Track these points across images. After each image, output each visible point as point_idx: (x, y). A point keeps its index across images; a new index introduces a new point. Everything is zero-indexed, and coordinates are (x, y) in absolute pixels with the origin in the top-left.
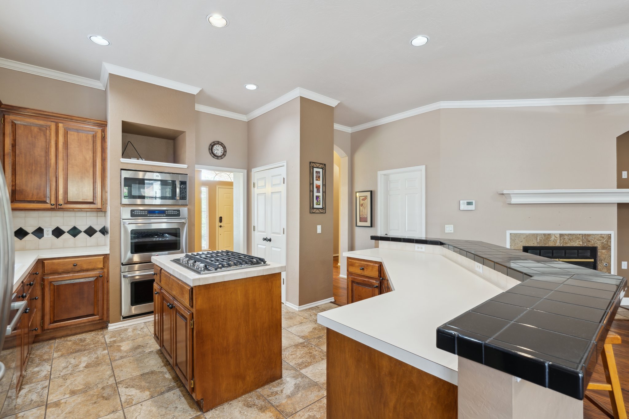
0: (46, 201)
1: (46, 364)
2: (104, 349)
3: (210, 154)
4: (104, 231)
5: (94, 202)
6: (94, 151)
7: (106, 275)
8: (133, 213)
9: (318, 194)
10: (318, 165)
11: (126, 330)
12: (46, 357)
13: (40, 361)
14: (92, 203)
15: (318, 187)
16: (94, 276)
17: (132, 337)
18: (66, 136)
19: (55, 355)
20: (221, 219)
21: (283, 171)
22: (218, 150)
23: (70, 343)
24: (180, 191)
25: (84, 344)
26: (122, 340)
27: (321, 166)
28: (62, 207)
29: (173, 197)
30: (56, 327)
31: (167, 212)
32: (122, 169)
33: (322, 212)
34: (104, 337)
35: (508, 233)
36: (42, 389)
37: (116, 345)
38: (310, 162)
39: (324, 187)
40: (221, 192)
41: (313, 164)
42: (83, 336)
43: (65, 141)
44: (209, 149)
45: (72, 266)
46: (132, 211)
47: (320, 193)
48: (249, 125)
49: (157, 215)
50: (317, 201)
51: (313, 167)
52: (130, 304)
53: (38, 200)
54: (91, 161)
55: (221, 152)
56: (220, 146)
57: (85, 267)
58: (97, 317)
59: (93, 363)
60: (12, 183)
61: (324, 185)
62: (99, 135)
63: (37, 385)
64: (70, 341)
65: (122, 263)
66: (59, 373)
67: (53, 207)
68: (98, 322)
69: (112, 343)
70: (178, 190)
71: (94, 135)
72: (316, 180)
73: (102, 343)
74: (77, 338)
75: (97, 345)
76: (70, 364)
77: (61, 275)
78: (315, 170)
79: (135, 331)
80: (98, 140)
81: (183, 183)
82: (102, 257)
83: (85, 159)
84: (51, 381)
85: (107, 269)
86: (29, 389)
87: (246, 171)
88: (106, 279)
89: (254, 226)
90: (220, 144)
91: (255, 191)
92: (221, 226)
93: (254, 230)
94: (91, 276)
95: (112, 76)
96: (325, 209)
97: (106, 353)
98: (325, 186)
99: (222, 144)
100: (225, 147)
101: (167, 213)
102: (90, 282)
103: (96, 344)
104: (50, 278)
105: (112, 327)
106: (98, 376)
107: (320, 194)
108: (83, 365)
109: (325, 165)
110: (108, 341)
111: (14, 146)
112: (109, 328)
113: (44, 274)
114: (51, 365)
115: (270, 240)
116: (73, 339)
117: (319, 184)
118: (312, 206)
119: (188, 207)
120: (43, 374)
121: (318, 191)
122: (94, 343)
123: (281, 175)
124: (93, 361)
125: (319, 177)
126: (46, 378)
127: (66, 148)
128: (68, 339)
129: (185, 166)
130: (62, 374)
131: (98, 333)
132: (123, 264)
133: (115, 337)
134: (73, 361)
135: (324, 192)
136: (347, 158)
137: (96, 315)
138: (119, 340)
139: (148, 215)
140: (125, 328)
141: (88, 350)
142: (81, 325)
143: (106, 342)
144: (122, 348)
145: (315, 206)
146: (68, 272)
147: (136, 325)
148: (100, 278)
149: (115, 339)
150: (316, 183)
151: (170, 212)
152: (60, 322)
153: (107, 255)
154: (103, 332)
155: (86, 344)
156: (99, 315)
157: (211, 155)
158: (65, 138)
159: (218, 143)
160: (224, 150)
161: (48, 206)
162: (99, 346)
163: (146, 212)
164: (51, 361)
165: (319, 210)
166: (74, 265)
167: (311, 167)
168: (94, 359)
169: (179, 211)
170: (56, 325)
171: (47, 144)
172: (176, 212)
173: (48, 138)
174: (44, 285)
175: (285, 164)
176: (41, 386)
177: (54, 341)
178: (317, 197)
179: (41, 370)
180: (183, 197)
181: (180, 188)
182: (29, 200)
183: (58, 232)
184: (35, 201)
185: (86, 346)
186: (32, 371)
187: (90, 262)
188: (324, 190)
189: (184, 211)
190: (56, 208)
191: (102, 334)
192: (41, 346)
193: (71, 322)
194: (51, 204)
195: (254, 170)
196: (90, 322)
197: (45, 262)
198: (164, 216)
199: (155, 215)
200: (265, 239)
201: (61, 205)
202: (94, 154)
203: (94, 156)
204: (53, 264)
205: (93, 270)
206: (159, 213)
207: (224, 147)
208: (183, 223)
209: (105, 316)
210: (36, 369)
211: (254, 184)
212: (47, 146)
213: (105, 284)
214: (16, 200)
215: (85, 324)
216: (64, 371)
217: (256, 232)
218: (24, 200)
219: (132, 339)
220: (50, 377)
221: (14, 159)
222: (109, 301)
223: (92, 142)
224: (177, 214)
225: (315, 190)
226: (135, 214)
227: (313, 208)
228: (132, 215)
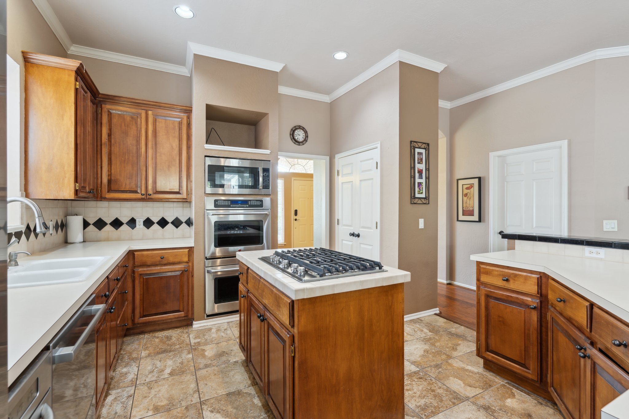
0: (137, 191)
1: (134, 364)
2: (189, 353)
3: (292, 139)
4: (189, 223)
5: (180, 192)
6: (180, 138)
7: (191, 270)
8: (217, 203)
9: (420, 181)
10: (420, 144)
11: (210, 329)
12: (134, 355)
13: (129, 360)
14: (178, 193)
16: (180, 270)
17: (215, 340)
18: (155, 124)
19: (144, 354)
20: (296, 213)
21: (376, 155)
22: (300, 135)
23: (157, 340)
24: (263, 179)
25: (170, 342)
26: (206, 344)
27: (423, 146)
28: (151, 197)
29: (255, 185)
30: (145, 321)
31: (249, 202)
32: (206, 156)
33: (425, 202)
34: (189, 336)
36: (127, 399)
37: (200, 348)
38: (411, 142)
39: (427, 172)
41: (415, 143)
42: (169, 333)
43: (154, 129)
44: (290, 134)
45: (159, 259)
46: (216, 201)
47: (422, 179)
48: (332, 106)
49: (240, 206)
50: (420, 189)
51: (415, 148)
52: (214, 301)
53: (131, 190)
54: (177, 149)
55: (303, 138)
56: (301, 131)
57: (172, 260)
58: (182, 314)
59: (178, 369)
60: (108, 172)
61: (428, 169)
62: (185, 122)
63: (123, 391)
64: (158, 338)
65: (206, 257)
66: (144, 379)
67: (143, 197)
68: (184, 318)
69: (197, 346)
70: (261, 179)
71: (180, 122)
72: (418, 163)
73: (187, 345)
74: (164, 334)
75: (181, 346)
76: (156, 367)
77: (149, 267)
78: (417, 150)
79: (219, 332)
80: (183, 126)
81: (266, 170)
82: (187, 250)
83: (172, 147)
84: (136, 388)
85: (191, 263)
86: (115, 397)
87: (328, 158)
88: (190, 274)
89: (338, 220)
90: (301, 129)
91: (339, 180)
92: (296, 220)
93: (338, 224)
94: (177, 269)
95: (197, 57)
96: (429, 199)
97: (190, 357)
98: (429, 171)
99: (303, 129)
101: (250, 204)
102: (176, 276)
103: (181, 344)
104: (140, 271)
105: (197, 325)
106: (182, 389)
107: (423, 181)
108: (168, 371)
109: (428, 144)
110: (193, 341)
111: (110, 135)
112: (194, 326)
113: (134, 266)
114: (138, 367)
115: (358, 236)
116: (161, 335)
117: (421, 169)
118: (413, 195)
119: (271, 196)
120: (131, 376)
121: (420, 177)
122: (180, 343)
123: (372, 159)
124: (178, 367)
125: (422, 160)
126: (132, 384)
127: (154, 136)
128: (156, 335)
129: (267, 152)
130: (148, 380)
131: (183, 331)
132: (207, 259)
133: (200, 338)
134: (158, 364)
135: (428, 178)
136: (445, 138)
137: (181, 312)
138: (203, 342)
139: (231, 206)
140: (209, 327)
141: (173, 351)
142: (167, 321)
143: (191, 343)
144: (206, 353)
145: (417, 195)
146: (156, 265)
147: (220, 325)
148: (186, 272)
149: (199, 340)
150: (418, 166)
151: (253, 203)
152: (149, 317)
153: (191, 247)
154: (188, 330)
155: (172, 343)
156: (184, 311)
157: (292, 141)
158: (154, 126)
159: (300, 127)
160: (306, 135)
161: (139, 196)
162: (183, 347)
163: (229, 202)
164: (139, 361)
165: (422, 200)
166: (161, 258)
167: (412, 147)
168: (179, 364)
169: (261, 201)
170: (145, 320)
171: (138, 133)
172: (259, 202)
173: (139, 126)
174: (134, 277)
175: (379, 146)
176: (127, 394)
177: (143, 335)
178: (420, 184)
179: (129, 372)
180: (266, 186)
181: (263, 176)
182: (122, 190)
183: (148, 223)
184: (128, 191)
185: (172, 346)
186: (121, 372)
187: (176, 255)
188: (427, 176)
189: (267, 201)
190: (146, 198)
191: (187, 332)
192: (131, 341)
193: (159, 318)
194: (142, 194)
195: (337, 156)
196: (176, 318)
197: (136, 253)
198: (247, 207)
199: (238, 206)
200: (353, 235)
201: (151, 195)
202: (180, 142)
203: (180, 143)
204: (143, 255)
205: (179, 263)
206: (241, 204)
207: (306, 132)
208: (266, 214)
209: (190, 312)
210: (125, 370)
211: (338, 172)
212: (138, 135)
213: (190, 279)
214: (111, 190)
215: (172, 320)
216: (150, 376)
217: (340, 226)
218: (118, 190)
219: (215, 342)
220: (136, 383)
221: (110, 149)
222: (194, 297)
223: (179, 129)
224: (260, 205)
225: (417, 175)
226: (219, 204)
227: (415, 198)
228: (216, 206)
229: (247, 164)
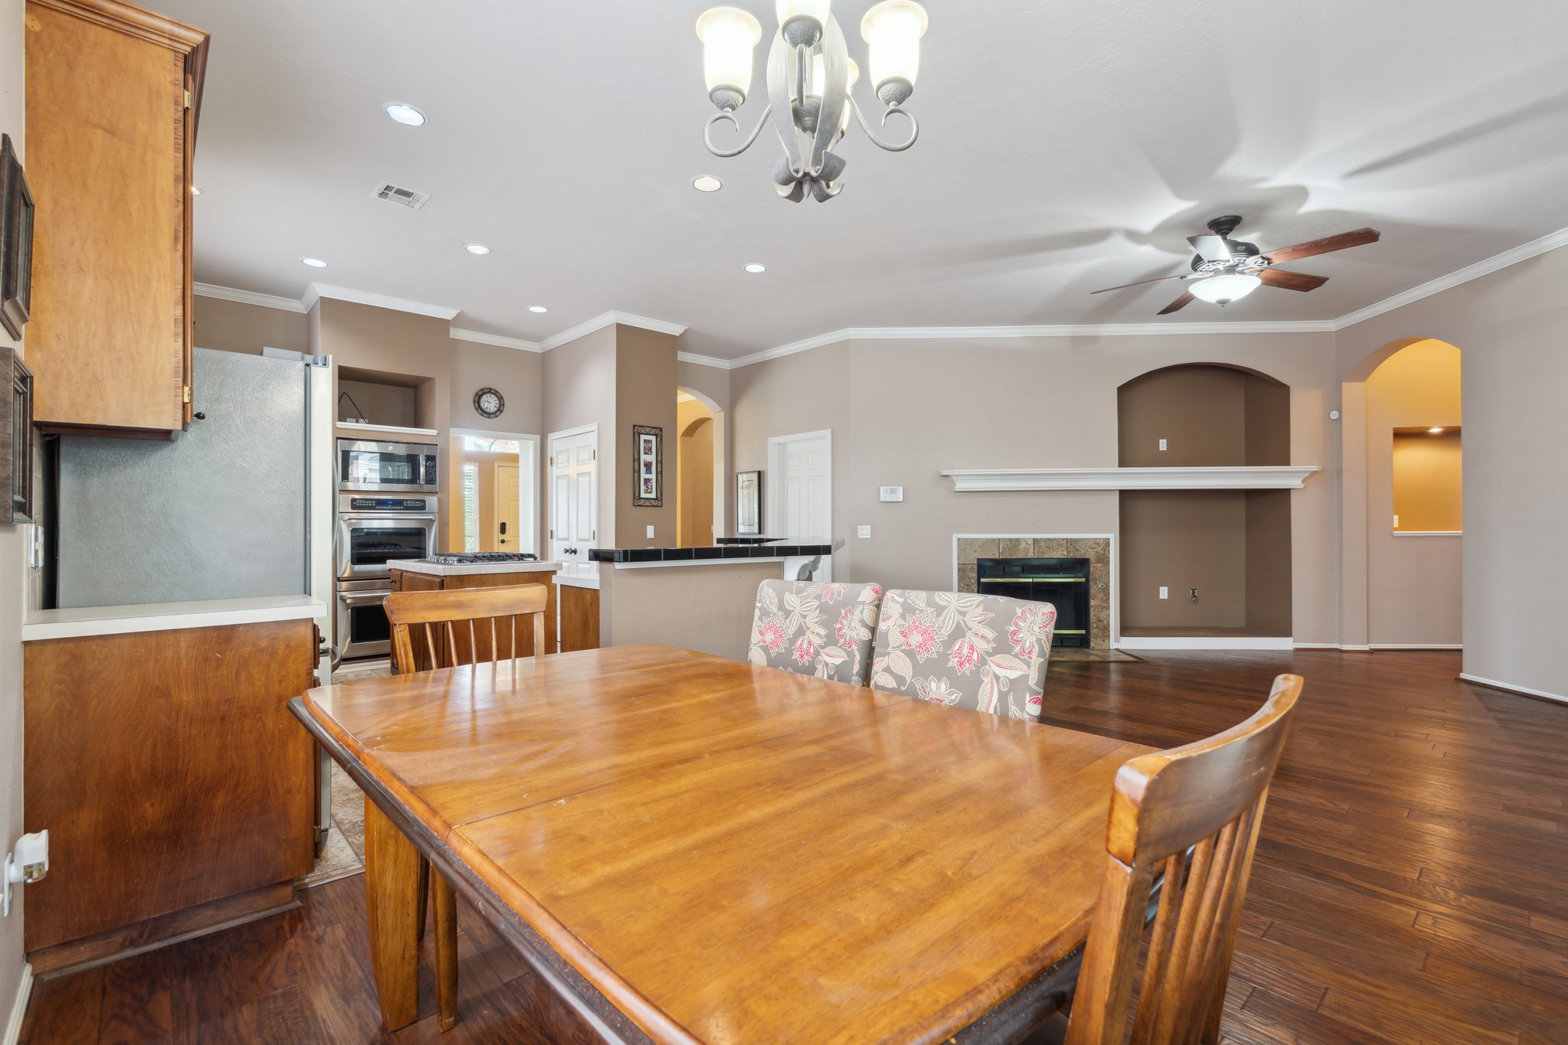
3: (476, 409)
8: (354, 503)
9: (648, 476)
10: (648, 430)
15: (648, 465)
20: (503, 528)
21: (592, 440)
22: (490, 403)
24: (426, 471)
27: (653, 432)
29: (414, 479)
31: (405, 502)
32: (338, 438)
33: (655, 504)
35: (955, 537)
38: (634, 426)
39: (659, 465)
40: (501, 474)
41: (640, 428)
44: (474, 401)
46: (353, 500)
47: (651, 473)
48: (544, 360)
49: (392, 507)
50: (647, 487)
51: (639, 434)
52: (350, 641)
55: (495, 407)
56: (493, 396)
61: (660, 462)
65: (339, 578)
70: (422, 470)
72: (645, 454)
78: (643, 437)
81: (431, 458)
87: (539, 436)
89: (552, 531)
90: (493, 393)
91: (554, 472)
92: (503, 541)
93: (552, 538)
95: (324, 301)
96: (662, 500)
98: (661, 463)
99: (496, 393)
100: (502, 398)
101: (405, 505)
107: (653, 476)
109: (661, 429)
115: (575, 552)
117: (650, 461)
118: (637, 494)
119: (438, 494)
121: (648, 470)
123: (590, 445)
125: (650, 449)
129: (433, 432)
132: (339, 580)
135: (659, 473)
136: (723, 413)
139: (378, 507)
145: (643, 495)
150: (644, 458)
151: (410, 504)
157: (478, 411)
159: (490, 391)
160: (500, 402)
163: (375, 502)
165: (651, 501)
167: (636, 433)
169: (424, 501)
172: (420, 503)
175: (594, 427)
178: (647, 481)
180: (431, 480)
181: (426, 466)
188: (659, 470)
189: (432, 501)
195: (552, 436)
198: (400, 509)
199: (387, 507)
200: (569, 551)
206: (393, 505)
207: (500, 398)
208: (431, 520)
211: (551, 460)
217: (554, 540)
224: (421, 507)
225: (643, 469)
226: (358, 504)
227: (640, 498)
228: (354, 507)
229: (401, 450)
